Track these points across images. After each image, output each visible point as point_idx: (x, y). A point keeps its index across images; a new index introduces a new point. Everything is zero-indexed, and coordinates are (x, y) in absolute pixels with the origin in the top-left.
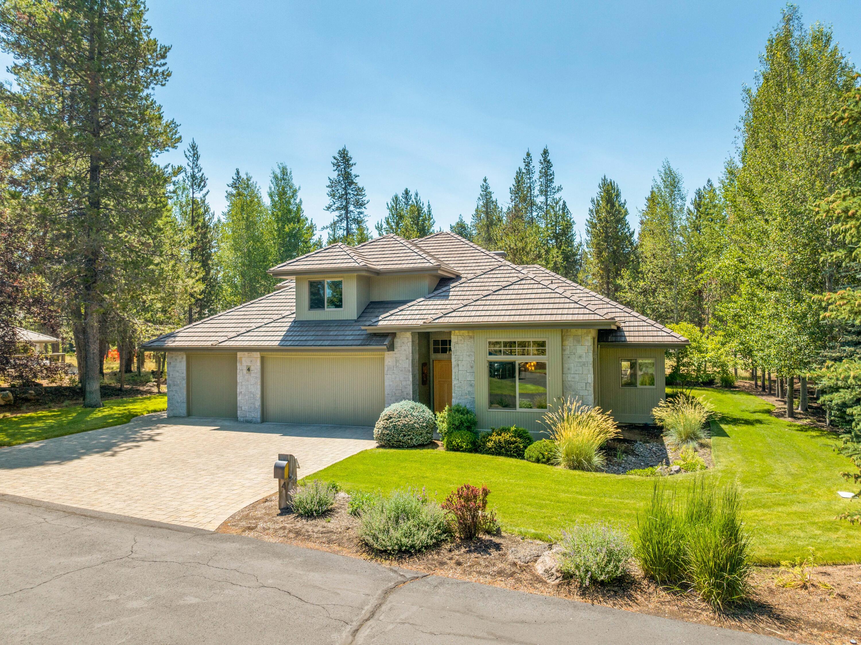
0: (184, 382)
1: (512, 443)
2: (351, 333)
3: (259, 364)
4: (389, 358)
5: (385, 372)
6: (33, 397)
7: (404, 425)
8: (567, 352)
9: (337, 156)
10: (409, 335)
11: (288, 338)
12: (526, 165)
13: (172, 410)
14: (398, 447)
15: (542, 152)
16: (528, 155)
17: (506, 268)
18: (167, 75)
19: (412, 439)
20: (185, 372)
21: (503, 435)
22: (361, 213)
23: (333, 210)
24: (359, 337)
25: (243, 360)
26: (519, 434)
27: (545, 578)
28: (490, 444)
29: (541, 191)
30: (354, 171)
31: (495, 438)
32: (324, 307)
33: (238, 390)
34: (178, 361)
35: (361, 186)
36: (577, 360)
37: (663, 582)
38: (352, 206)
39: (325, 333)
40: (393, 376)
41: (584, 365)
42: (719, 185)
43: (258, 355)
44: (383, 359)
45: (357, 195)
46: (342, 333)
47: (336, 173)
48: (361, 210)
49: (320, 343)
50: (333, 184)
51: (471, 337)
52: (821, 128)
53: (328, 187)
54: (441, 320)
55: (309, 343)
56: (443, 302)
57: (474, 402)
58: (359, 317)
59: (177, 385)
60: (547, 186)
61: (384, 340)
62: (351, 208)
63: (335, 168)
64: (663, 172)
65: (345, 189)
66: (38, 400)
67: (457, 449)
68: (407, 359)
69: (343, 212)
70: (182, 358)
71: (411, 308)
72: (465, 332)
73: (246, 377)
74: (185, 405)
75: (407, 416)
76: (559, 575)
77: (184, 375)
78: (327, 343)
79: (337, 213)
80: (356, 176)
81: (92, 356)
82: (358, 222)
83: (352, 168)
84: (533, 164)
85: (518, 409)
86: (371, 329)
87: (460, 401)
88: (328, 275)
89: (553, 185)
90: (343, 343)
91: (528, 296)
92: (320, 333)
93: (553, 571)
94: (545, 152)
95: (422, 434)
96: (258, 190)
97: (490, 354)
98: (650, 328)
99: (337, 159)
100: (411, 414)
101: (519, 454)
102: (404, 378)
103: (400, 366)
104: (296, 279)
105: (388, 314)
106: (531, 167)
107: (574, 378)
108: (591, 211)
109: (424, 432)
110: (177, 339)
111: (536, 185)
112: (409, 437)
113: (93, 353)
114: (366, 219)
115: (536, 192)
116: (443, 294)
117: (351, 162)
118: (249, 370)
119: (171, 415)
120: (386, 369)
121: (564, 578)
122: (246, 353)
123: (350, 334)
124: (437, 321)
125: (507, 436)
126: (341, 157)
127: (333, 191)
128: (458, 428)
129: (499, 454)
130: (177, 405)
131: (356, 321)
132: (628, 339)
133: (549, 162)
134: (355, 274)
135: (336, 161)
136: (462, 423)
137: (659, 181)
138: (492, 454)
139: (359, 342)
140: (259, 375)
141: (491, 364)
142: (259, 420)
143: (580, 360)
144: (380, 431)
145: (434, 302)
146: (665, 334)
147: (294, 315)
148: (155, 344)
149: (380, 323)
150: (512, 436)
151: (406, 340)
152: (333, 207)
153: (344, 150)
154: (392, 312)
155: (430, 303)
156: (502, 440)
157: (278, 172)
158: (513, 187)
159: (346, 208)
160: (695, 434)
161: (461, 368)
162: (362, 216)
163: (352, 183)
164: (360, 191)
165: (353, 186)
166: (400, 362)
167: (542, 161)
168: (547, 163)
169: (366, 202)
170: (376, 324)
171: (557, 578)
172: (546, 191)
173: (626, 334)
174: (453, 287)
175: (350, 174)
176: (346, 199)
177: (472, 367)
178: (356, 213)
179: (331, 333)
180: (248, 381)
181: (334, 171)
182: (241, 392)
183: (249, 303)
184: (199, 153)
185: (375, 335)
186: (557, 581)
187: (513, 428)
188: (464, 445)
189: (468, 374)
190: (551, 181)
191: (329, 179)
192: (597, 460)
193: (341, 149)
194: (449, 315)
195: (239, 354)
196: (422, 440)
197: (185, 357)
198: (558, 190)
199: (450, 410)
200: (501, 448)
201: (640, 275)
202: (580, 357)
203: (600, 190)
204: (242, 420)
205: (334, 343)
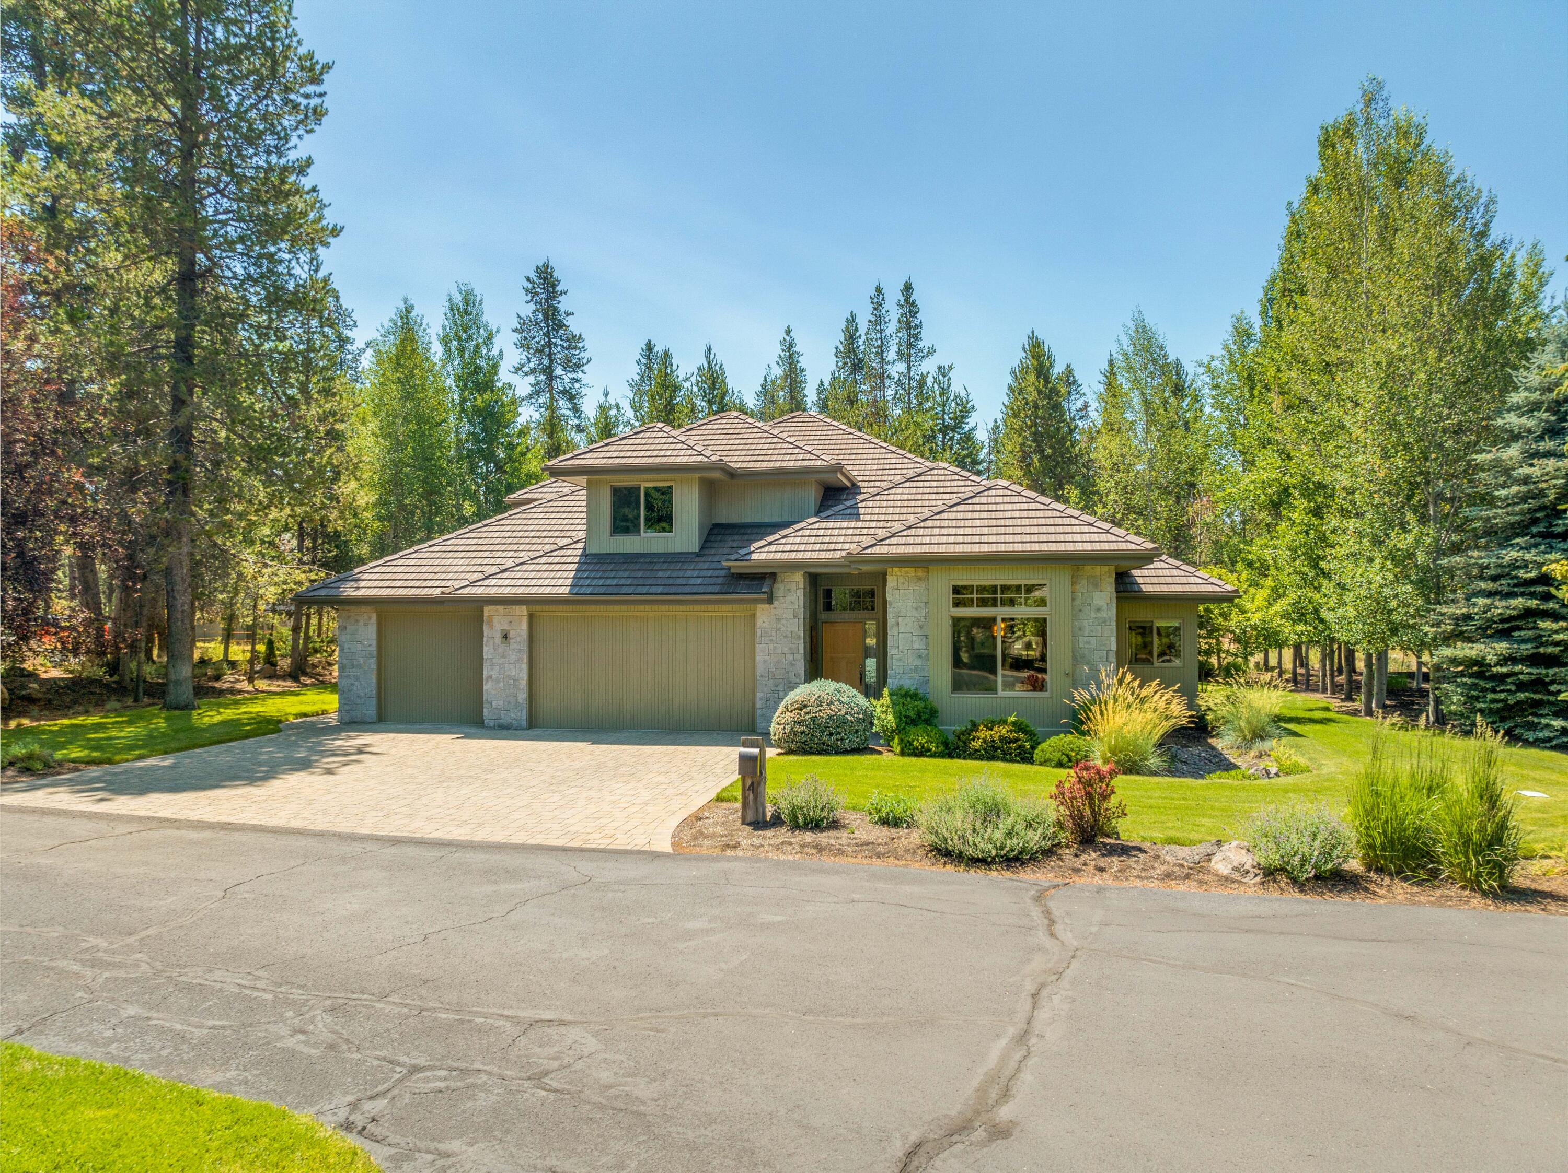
0: (373, 663)
1: (1011, 741)
2: (696, 573)
3: (525, 626)
4: (764, 616)
5: (758, 640)
6: (40, 695)
7: (830, 717)
8: (1078, 602)
9: (533, 275)
10: (798, 580)
11: (581, 582)
12: (875, 309)
13: (348, 712)
14: (820, 753)
15: (902, 287)
16: (879, 290)
17: (942, 472)
18: (318, 114)
19: (842, 739)
20: (374, 643)
21: (996, 728)
22: (577, 381)
23: (526, 374)
24: (712, 581)
25: (495, 620)
26: (1019, 727)
27: (1237, 876)
28: (976, 744)
29: (900, 354)
30: (564, 304)
31: (983, 733)
32: (639, 531)
33: (485, 673)
34: (361, 623)
35: (576, 333)
36: (1093, 615)
37: (1398, 873)
38: (560, 368)
39: (648, 574)
40: (771, 646)
41: (1105, 622)
42: (1224, 353)
43: (523, 610)
44: (753, 618)
45: (569, 348)
46: (681, 574)
47: (532, 306)
48: (575, 375)
49: (645, 590)
50: (524, 327)
51: (920, 579)
52: (1433, 270)
53: (515, 330)
54: (876, 550)
55: (624, 590)
56: (852, 524)
57: (927, 682)
58: (702, 548)
59: (359, 666)
60: (910, 345)
61: (762, 586)
62: (559, 371)
63: (529, 298)
64: (1133, 328)
65: (547, 335)
66: (50, 701)
67: (921, 752)
68: (795, 617)
69: (542, 377)
70: (370, 618)
71: (800, 533)
72: (910, 571)
73: (500, 650)
74: (374, 702)
75: (832, 703)
76: (1257, 871)
77: (374, 649)
78: (660, 590)
79: (531, 379)
80: (568, 314)
81: (179, 616)
82: (571, 396)
83: (560, 298)
84: (887, 306)
85: (1001, 693)
86: (737, 567)
87: (901, 682)
88: (645, 476)
89: (921, 344)
90: (687, 589)
91: (1009, 514)
92: (640, 574)
93: (1247, 867)
94: (908, 288)
95: (857, 731)
96: (425, 330)
97: (957, 604)
98: (1175, 572)
99: (533, 283)
100: (839, 700)
101: (1026, 757)
102: (790, 649)
103: (783, 629)
104: (588, 482)
105: (763, 543)
106: (883, 311)
107: (1089, 643)
108: (1011, 388)
109: (861, 728)
110: (362, 584)
111: (891, 342)
112: (839, 737)
113: (183, 611)
114: (584, 391)
115: (892, 355)
116: (848, 511)
117: (558, 289)
118: (506, 637)
119: (347, 719)
120: (758, 633)
121: (1265, 876)
122: (501, 608)
123: (695, 575)
124: (869, 551)
125: (1004, 731)
126: (540, 278)
127: (526, 338)
128: (913, 722)
129: (993, 758)
130: (358, 701)
131: (697, 555)
132: (1144, 588)
133: (913, 304)
134: (697, 475)
135: (530, 286)
136: (919, 715)
137: (1126, 342)
138: (981, 758)
139: (717, 589)
140: (525, 646)
141: (956, 621)
142: (524, 724)
143: (1099, 615)
144: (788, 728)
145: (838, 525)
146: (1200, 581)
147: (581, 545)
148: (323, 592)
149: (755, 556)
150: (1011, 731)
151: (793, 586)
152: (526, 369)
153: (546, 266)
154: (770, 539)
155: (831, 525)
156: (996, 737)
157: (458, 299)
158: (841, 347)
159: (548, 372)
160: (1263, 729)
161: (902, 629)
162: (577, 385)
163: (560, 325)
164: (574, 341)
165: (561, 332)
166: (784, 622)
167: (902, 302)
168: (910, 307)
169: (585, 361)
170: (747, 557)
171: (1256, 875)
172: (909, 355)
173: (1140, 580)
174: (862, 501)
175: (556, 309)
176: (550, 355)
177: (921, 627)
178: (567, 380)
179: (660, 574)
180: (503, 656)
181: (527, 302)
182: (491, 677)
183: (480, 525)
184: (320, 259)
185: (741, 576)
186: (1258, 879)
187: (1012, 719)
188: (933, 747)
189: (914, 638)
190: (917, 337)
191: (519, 316)
192: (1154, 762)
193: (540, 265)
194: (887, 542)
195: (488, 610)
196: (856, 741)
197: (374, 616)
198: (929, 353)
199: (891, 694)
200: (995, 749)
201: (1095, 498)
202: (1098, 610)
203: (1024, 355)
204: (492, 724)
205: (672, 590)
